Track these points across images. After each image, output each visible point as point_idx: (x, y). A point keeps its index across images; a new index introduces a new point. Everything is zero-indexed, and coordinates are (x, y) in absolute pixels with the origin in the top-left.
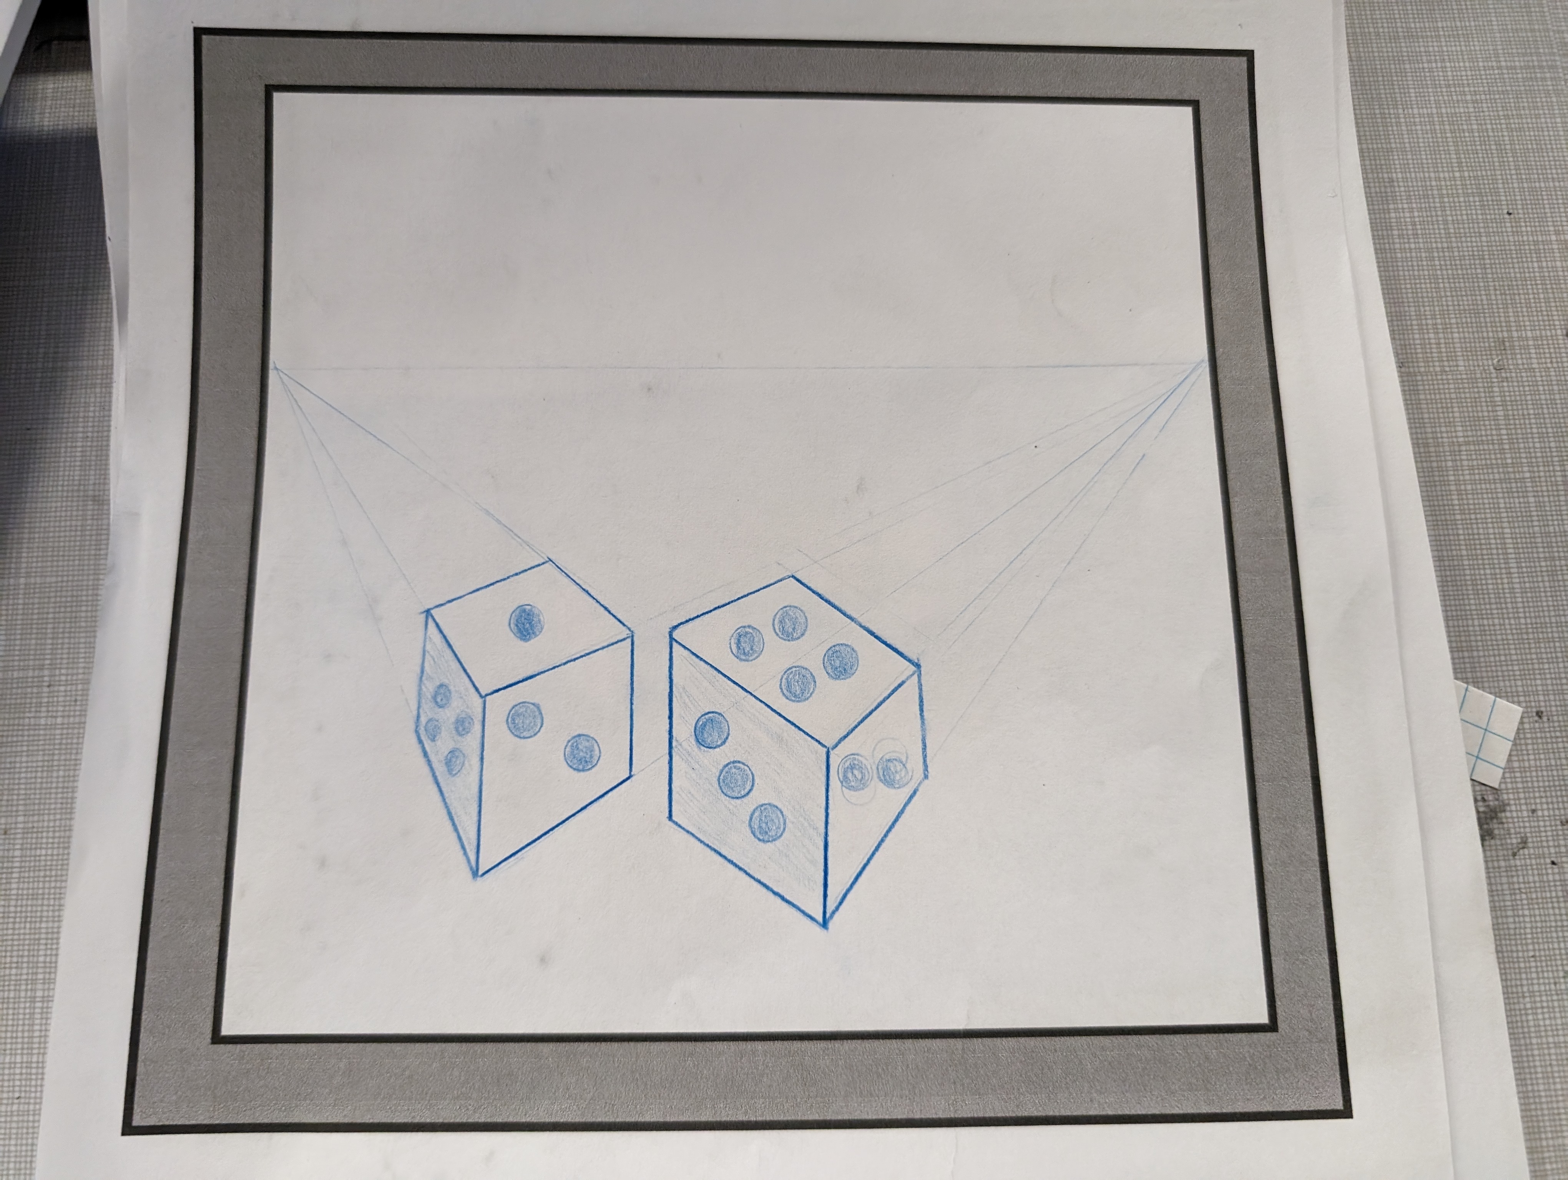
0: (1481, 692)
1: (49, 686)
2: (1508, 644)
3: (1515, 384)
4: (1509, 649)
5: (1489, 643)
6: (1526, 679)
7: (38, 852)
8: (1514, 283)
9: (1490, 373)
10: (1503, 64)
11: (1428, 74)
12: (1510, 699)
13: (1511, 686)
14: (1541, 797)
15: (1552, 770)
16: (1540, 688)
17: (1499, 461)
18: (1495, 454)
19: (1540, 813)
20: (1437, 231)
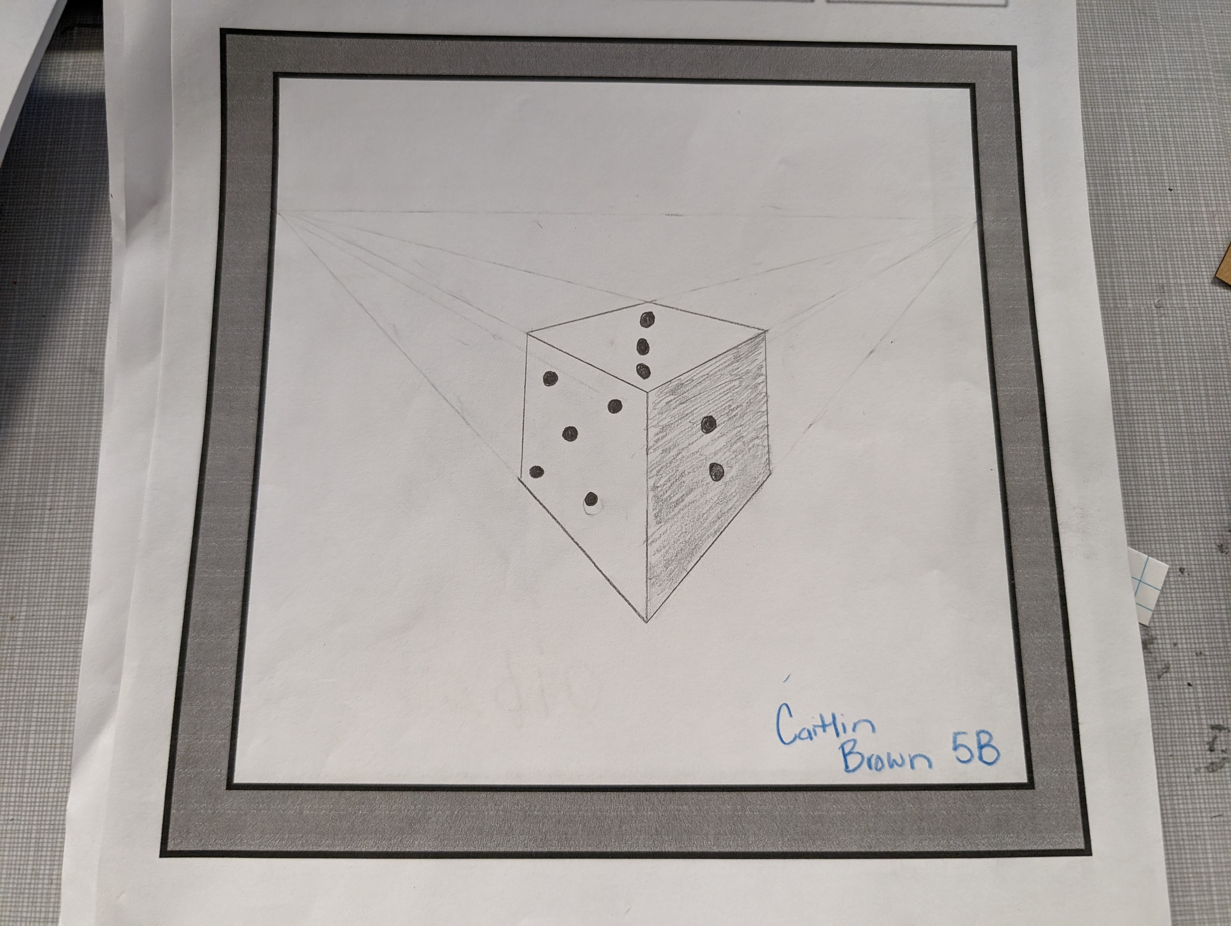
0: (1137, 552)
1: (50, 510)
2: (1159, 516)
3: (1171, 319)
4: (1160, 520)
5: (1145, 515)
6: (1172, 544)
7: (36, 634)
8: (1172, 242)
9: (1152, 310)
10: (1169, 76)
11: (1111, 83)
12: (1160, 558)
13: (1160, 548)
14: (1181, 634)
15: (1190, 614)
16: (1183, 550)
17: (1157, 377)
18: (1154, 371)
19: (1180, 646)
20: (1114, 201)
